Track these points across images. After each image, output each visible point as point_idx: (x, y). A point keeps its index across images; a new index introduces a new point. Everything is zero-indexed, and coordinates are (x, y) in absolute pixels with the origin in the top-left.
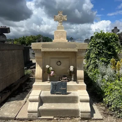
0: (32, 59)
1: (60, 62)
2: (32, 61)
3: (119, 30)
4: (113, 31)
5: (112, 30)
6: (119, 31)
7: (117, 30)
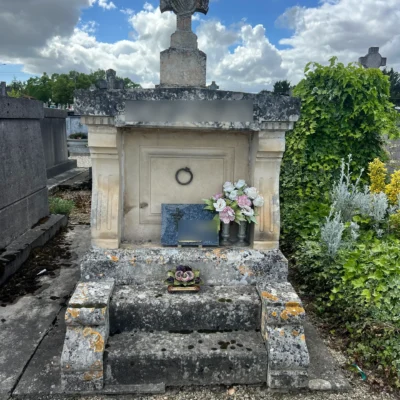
0: (76, 154)
1: (187, 170)
2: (75, 161)
3: (385, 59)
4: (363, 60)
5: (362, 58)
6: (383, 61)
7: (380, 60)
